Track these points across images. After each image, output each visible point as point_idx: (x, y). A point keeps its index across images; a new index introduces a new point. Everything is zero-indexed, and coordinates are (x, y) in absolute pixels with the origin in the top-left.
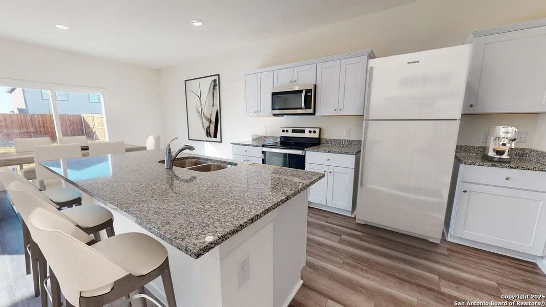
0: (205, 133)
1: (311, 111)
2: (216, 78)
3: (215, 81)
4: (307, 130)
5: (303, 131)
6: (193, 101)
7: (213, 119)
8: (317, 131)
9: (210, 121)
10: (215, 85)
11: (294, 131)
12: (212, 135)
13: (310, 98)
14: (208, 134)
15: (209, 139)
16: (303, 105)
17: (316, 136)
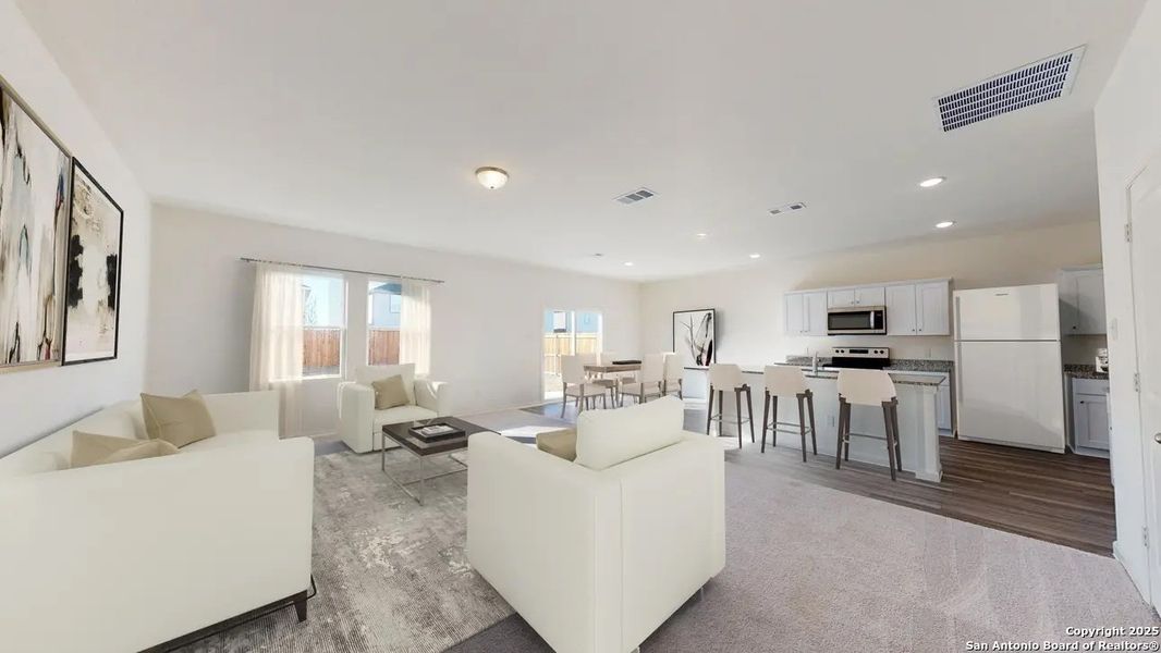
0: (695, 361)
1: (883, 331)
2: (712, 312)
3: (709, 314)
4: (870, 351)
5: (866, 352)
6: (682, 332)
7: (706, 348)
8: (886, 351)
9: (702, 350)
10: (709, 319)
11: (851, 352)
12: (704, 363)
13: (880, 319)
14: (699, 362)
15: (700, 367)
16: (872, 325)
17: (885, 356)
